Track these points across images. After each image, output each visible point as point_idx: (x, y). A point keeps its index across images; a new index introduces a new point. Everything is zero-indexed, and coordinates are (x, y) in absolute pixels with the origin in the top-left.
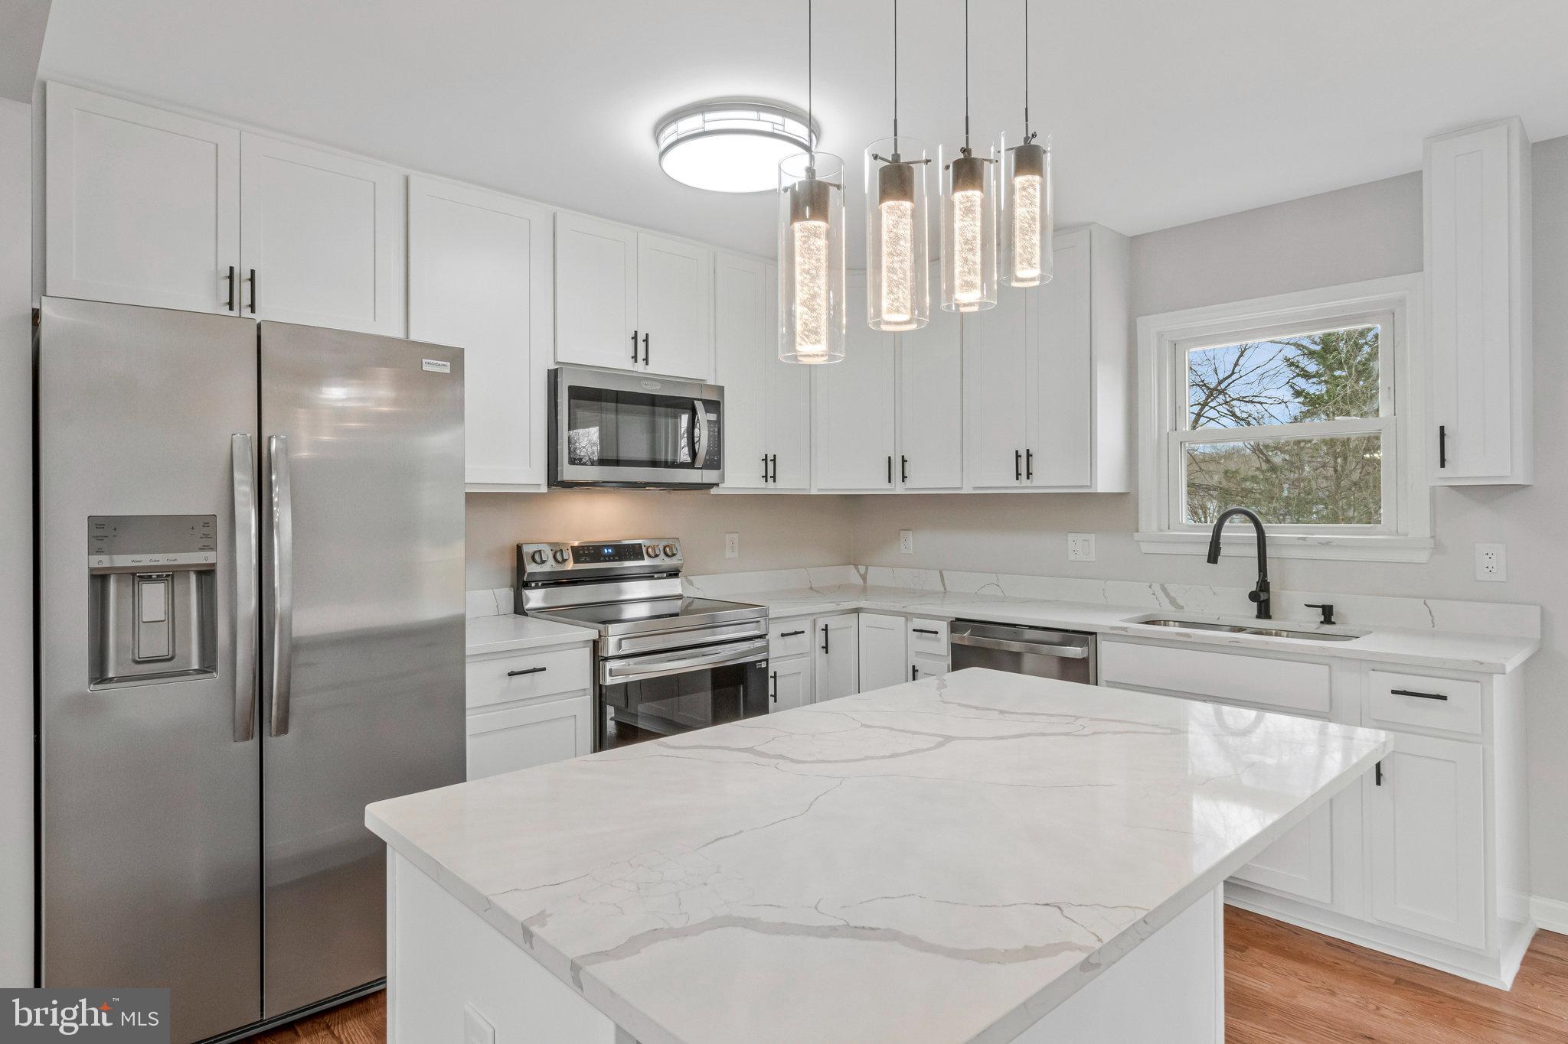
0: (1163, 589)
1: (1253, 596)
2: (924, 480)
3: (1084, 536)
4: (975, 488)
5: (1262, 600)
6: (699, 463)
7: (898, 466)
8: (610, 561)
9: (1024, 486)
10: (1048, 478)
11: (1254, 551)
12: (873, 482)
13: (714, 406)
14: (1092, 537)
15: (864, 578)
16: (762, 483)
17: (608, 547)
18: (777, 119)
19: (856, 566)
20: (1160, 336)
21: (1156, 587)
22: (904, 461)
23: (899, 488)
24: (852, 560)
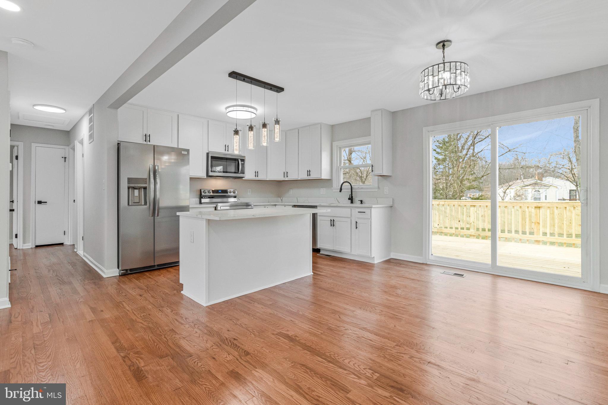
0: (337, 199)
1: (349, 199)
2: (291, 177)
3: (323, 189)
4: (301, 178)
5: (351, 199)
6: (240, 172)
7: (286, 174)
8: (220, 193)
9: (309, 178)
10: (313, 176)
11: (350, 191)
12: (281, 178)
13: (243, 160)
14: (325, 189)
15: (282, 200)
16: (255, 177)
17: (220, 190)
18: (247, 108)
19: (280, 198)
20: (337, 146)
21: (335, 199)
22: (287, 173)
23: (286, 179)
24: (279, 196)
